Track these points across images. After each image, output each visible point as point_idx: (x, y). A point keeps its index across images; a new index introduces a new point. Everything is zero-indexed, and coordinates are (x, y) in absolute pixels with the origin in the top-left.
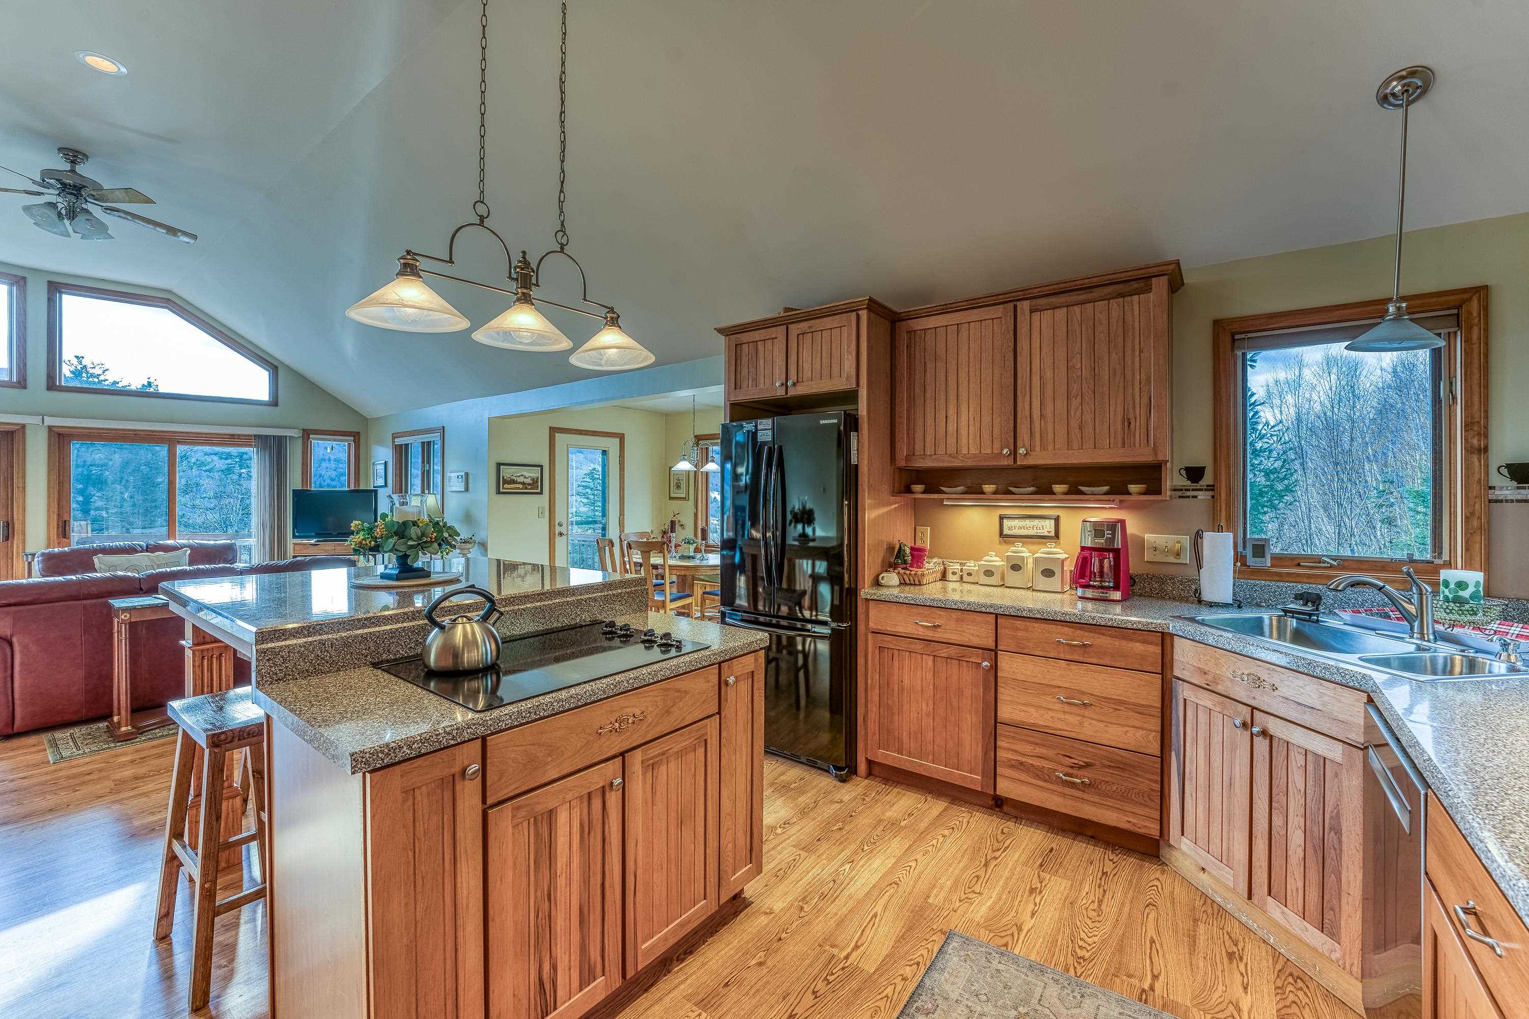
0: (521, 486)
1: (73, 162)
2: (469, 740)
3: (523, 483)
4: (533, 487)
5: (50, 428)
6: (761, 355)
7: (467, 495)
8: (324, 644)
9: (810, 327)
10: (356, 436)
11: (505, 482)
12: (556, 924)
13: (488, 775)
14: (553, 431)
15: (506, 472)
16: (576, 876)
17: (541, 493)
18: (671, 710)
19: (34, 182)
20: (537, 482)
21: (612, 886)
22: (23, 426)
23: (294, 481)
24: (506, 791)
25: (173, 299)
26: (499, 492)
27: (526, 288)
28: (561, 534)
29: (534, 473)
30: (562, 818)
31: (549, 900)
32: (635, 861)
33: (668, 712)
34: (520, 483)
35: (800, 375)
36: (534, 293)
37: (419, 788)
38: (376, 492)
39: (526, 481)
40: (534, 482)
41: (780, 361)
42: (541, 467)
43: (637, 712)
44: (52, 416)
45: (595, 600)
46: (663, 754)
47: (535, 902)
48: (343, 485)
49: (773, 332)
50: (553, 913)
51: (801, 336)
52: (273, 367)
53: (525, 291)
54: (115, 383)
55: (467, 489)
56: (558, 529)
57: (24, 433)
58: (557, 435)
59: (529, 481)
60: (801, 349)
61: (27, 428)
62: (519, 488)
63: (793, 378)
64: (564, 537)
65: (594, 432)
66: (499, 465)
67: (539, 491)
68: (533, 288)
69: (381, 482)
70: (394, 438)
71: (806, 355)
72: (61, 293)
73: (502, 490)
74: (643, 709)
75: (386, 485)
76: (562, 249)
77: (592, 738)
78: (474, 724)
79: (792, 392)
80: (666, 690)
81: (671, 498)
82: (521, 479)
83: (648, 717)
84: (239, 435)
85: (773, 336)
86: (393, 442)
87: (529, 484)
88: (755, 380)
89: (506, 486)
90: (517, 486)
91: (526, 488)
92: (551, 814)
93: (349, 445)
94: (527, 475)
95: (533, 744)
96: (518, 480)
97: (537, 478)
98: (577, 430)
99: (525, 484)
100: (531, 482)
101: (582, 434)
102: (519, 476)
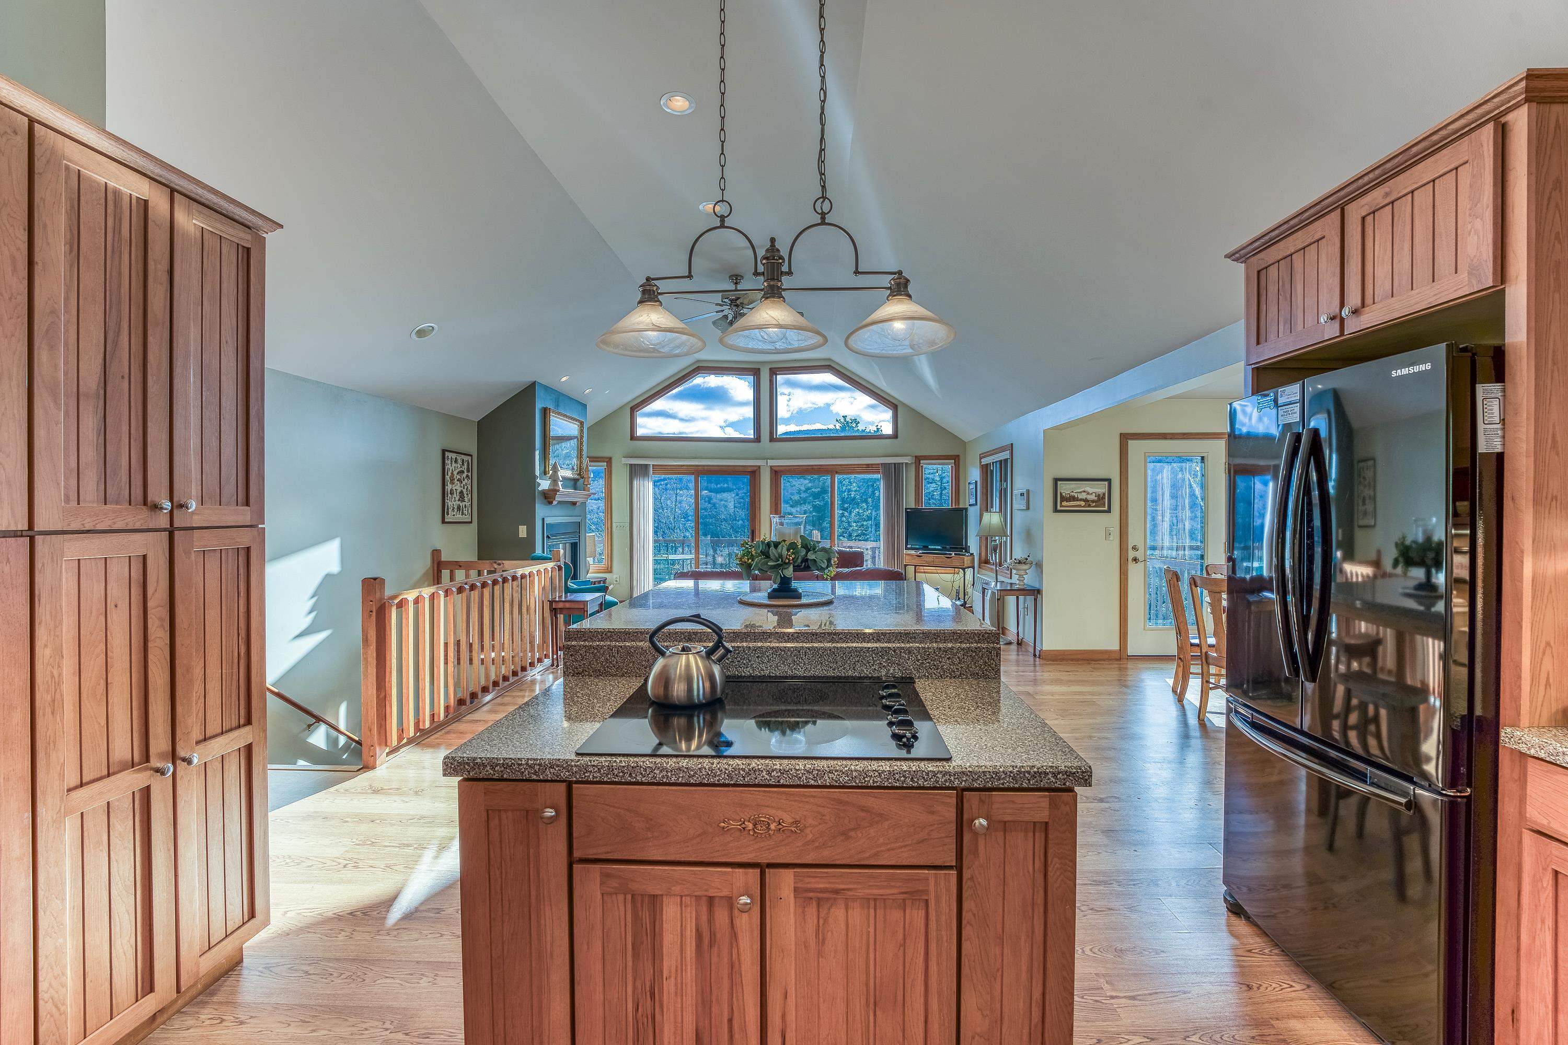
0: (1083, 503)
1: (736, 283)
2: (552, 781)
3: (1086, 500)
4: (1100, 505)
5: (771, 467)
6: (1298, 278)
7: (1028, 513)
8: (612, 650)
9: (1387, 195)
10: (956, 458)
11: (1063, 499)
12: (662, 1031)
13: (574, 826)
14: (1125, 438)
15: (1065, 488)
16: (691, 990)
17: (1109, 511)
18: (852, 834)
19: (717, 304)
20: (1103, 498)
21: (744, 1029)
22: (759, 467)
23: (909, 501)
24: (595, 851)
25: (833, 365)
26: (1056, 510)
27: (773, 279)
28: (1135, 560)
29: (1101, 488)
30: (670, 911)
31: (653, 995)
32: (784, 1016)
33: (845, 835)
34: (1081, 500)
35: (1369, 292)
36: (786, 281)
37: (505, 811)
38: (966, 509)
39: (1090, 497)
40: (1100, 499)
41: (1331, 279)
42: (1109, 481)
43: (788, 819)
44: (772, 459)
45: (909, 651)
46: (837, 892)
47: (634, 992)
48: (948, 505)
49: (1317, 230)
50: (658, 1016)
51: (1369, 219)
52: (893, 406)
53: (772, 283)
54: (863, 431)
55: (1028, 508)
56: (1131, 554)
57: (760, 472)
58: (1130, 442)
59: (1093, 497)
60: (1369, 244)
61: (761, 468)
62: (1080, 506)
63: (1354, 299)
64: (1140, 566)
65: (1184, 434)
66: (1056, 480)
67: (1106, 508)
68: (784, 278)
69: (972, 501)
70: (981, 459)
71: (1380, 249)
72: (776, 375)
73: (1059, 508)
74: (798, 818)
75: (976, 504)
76: (823, 218)
77: (710, 830)
78: (558, 766)
79: (1353, 326)
80: (840, 802)
82: (1083, 496)
83: (808, 831)
84: (872, 465)
85: (1317, 237)
86: (981, 462)
87: (1093, 501)
88: (1291, 322)
89: (1064, 503)
90: (1078, 503)
91: (1089, 506)
92: (655, 901)
93: (952, 467)
94: (1091, 491)
95: (629, 811)
96: (1080, 497)
97: (1104, 494)
98: (1159, 434)
99: (1088, 501)
100: (1096, 498)
101: (1166, 438)
102: (1081, 492)
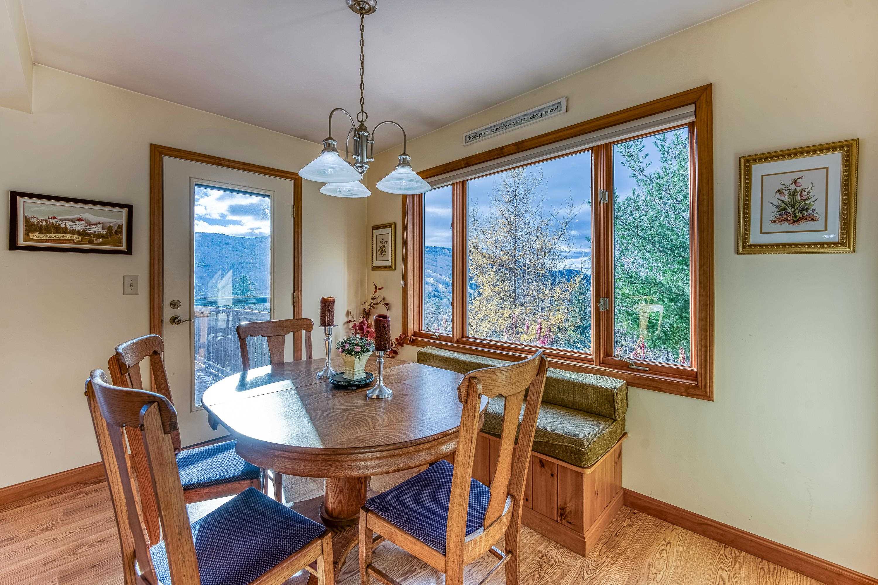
0: (78, 238)
3: (83, 234)
4: (109, 241)
11: (30, 227)
14: (159, 151)
15: (36, 210)
17: (129, 251)
20: (119, 231)
26: (13, 245)
28: (175, 320)
29: (114, 217)
34: (73, 232)
39: (91, 229)
40: (111, 233)
42: (130, 208)
56: (168, 313)
59: (98, 229)
62: (69, 241)
64: (183, 328)
65: (245, 164)
66: (14, 196)
67: (124, 247)
73: (22, 242)
81: (374, 268)
82: (79, 226)
87: (98, 236)
89: (34, 235)
90: (68, 237)
91: (91, 242)
94: (93, 219)
96: (71, 226)
97: (120, 227)
98: (211, 157)
99: (88, 235)
100: (105, 232)
101: (221, 165)
102: (72, 220)
